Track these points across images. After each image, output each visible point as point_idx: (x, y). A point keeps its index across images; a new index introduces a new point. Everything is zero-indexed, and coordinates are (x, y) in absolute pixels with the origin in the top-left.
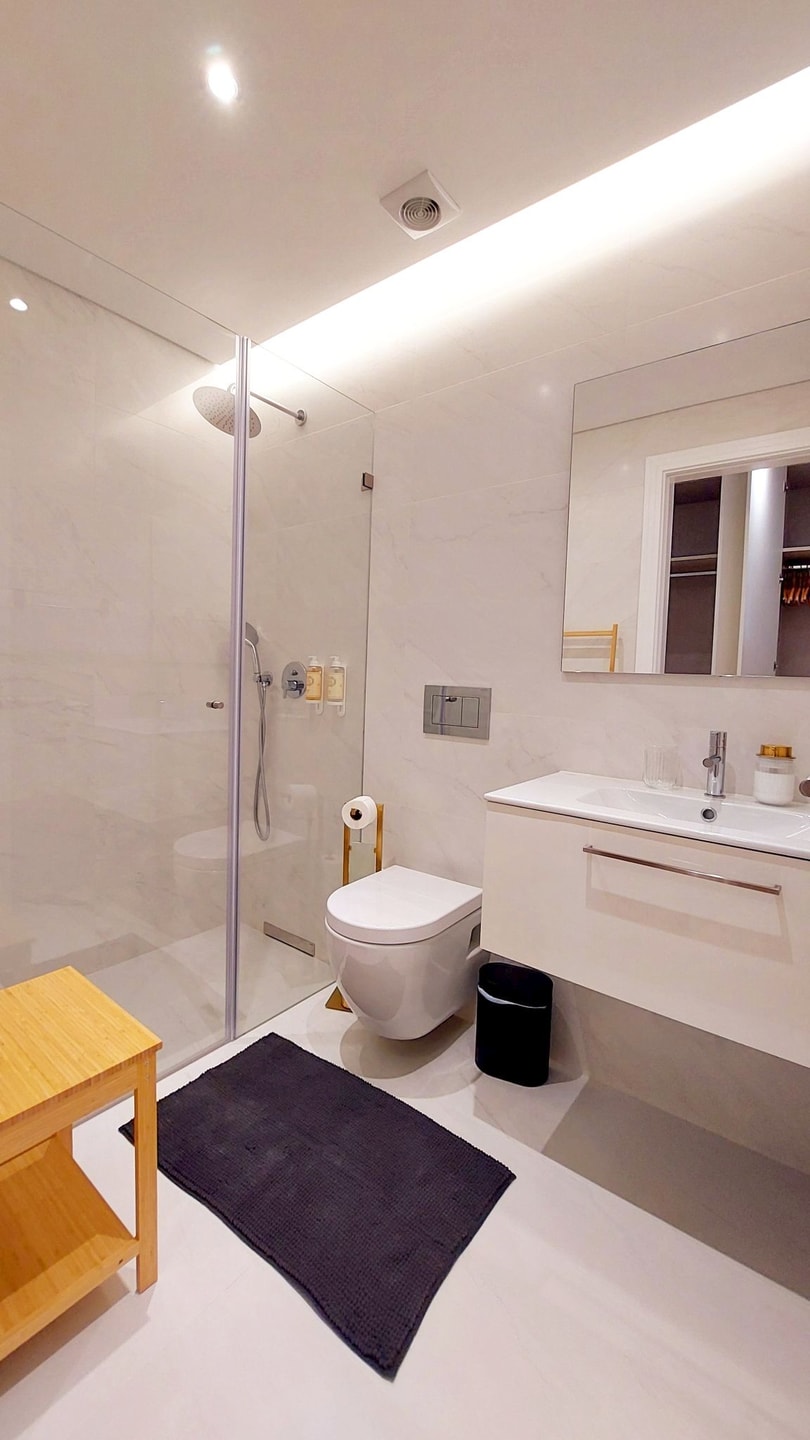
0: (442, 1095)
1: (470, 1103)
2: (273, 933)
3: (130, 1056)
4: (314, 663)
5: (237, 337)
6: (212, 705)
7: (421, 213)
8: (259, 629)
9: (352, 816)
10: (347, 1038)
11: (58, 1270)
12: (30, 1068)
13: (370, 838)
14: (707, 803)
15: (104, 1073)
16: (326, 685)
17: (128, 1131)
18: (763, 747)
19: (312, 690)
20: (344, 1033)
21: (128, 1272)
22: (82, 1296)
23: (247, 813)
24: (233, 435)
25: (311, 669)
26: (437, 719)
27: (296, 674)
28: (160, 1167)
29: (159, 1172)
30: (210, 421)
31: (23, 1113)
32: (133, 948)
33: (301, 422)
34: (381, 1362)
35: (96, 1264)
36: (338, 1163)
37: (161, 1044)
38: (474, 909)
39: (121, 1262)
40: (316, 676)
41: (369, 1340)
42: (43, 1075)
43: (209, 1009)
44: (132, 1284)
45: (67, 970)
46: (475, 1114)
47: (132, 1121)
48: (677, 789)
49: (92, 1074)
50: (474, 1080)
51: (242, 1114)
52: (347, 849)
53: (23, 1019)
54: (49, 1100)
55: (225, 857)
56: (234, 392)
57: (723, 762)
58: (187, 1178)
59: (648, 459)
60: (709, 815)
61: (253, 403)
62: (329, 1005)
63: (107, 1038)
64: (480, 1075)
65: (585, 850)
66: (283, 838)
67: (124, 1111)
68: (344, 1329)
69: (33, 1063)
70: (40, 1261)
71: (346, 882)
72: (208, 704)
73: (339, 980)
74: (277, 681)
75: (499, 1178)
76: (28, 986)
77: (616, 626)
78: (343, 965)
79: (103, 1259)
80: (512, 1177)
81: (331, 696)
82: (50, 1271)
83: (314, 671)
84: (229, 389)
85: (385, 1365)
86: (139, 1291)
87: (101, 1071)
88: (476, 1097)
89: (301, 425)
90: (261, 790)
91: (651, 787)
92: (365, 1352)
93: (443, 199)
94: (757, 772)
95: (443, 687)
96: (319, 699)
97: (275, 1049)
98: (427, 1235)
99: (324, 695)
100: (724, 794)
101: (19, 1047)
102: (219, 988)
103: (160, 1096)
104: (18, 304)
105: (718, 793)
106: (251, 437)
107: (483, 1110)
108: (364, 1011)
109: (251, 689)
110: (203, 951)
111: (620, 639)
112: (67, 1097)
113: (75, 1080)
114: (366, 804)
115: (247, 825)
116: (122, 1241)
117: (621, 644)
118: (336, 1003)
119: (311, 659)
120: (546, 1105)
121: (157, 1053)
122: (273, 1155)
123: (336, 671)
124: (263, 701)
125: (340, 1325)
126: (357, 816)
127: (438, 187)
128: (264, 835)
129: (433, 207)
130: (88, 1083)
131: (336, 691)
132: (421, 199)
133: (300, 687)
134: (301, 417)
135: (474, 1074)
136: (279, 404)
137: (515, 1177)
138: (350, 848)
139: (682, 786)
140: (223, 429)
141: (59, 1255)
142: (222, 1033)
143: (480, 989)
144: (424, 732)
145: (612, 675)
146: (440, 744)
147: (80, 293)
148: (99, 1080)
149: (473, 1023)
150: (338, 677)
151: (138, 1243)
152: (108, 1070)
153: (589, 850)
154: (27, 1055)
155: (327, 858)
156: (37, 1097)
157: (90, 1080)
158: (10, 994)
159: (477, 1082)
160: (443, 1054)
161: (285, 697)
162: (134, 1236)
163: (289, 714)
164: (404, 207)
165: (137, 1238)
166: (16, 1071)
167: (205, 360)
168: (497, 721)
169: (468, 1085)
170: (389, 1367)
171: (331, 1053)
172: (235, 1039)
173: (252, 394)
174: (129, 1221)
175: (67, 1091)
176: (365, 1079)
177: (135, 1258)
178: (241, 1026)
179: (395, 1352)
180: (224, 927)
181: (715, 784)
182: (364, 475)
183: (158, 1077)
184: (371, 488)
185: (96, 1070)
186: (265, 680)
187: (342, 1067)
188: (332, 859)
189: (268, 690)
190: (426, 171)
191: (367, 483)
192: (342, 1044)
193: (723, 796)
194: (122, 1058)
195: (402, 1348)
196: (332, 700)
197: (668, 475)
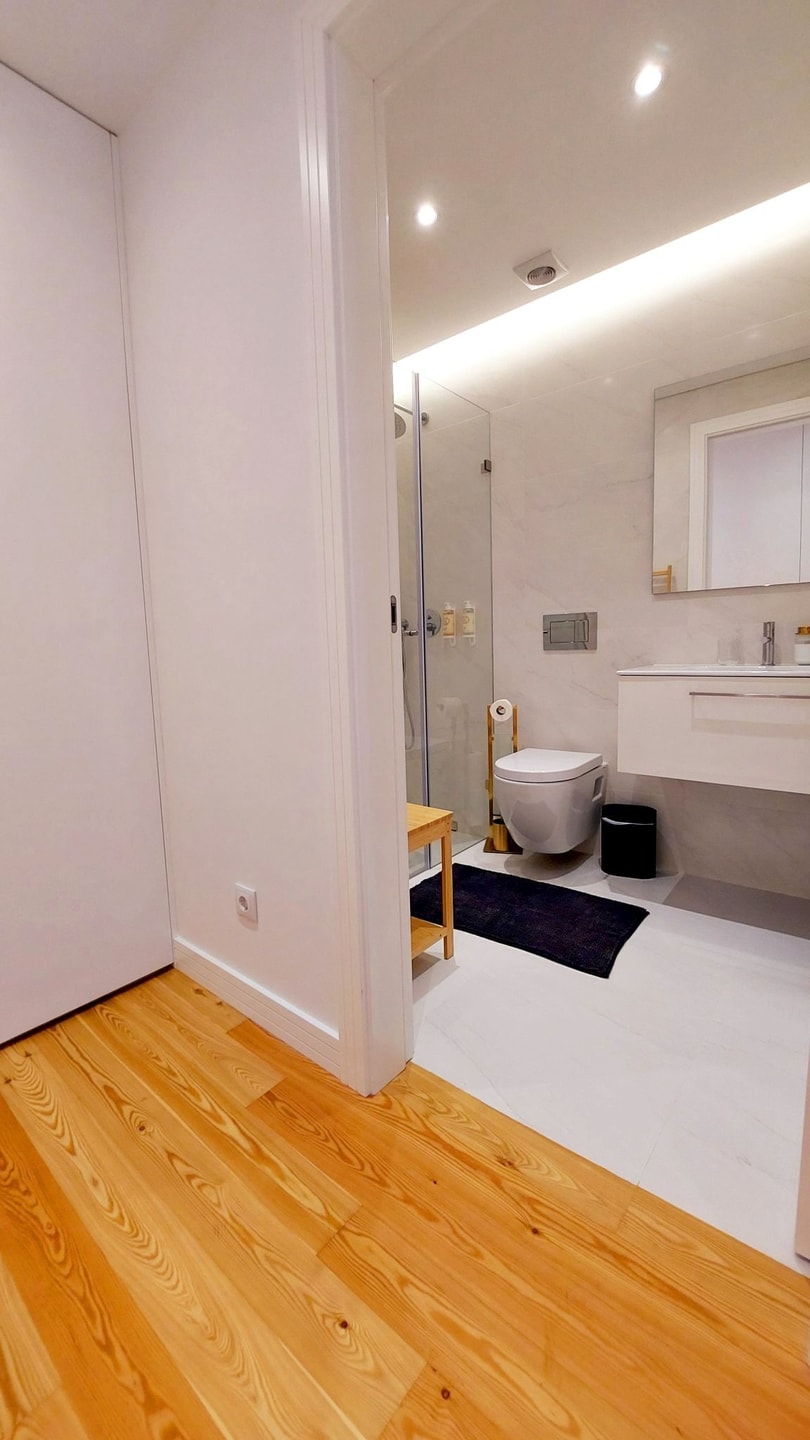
0: (586, 885)
1: (607, 887)
4: (447, 609)
7: (542, 275)
9: (497, 712)
10: (507, 864)
13: (509, 729)
16: (459, 624)
18: (800, 628)
19: (449, 627)
20: (504, 862)
25: (444, 613)
27: (430, 618)
33: (425, 422)
38: (597, 765)
40: (449, 618)
44: (441, 955)
46: (612, 892)
57: (773, 643)
59: (692, 426)
62: (485, 851)
64: (607, 876)
65: (689, 694)
77: (670, 567)
80: (647, 913)
81: (466, 631)
83: (447, 614)
86: (447, 958)
89: (425, 424)
91: (723, 665)
93: (559, 264)
94: (797, 646)
95: (558, 615)
96: (453, 634)
99: (457, 631)
100: (774, 663)
111: (674, 578)
114: (507, 703)
117: (675, 581)
119: (445, 605)
123: (467, 612)
126: (501, 712)
127: (556, 258)
129: (551, 269)
131: (470, 627)
132: (543, 266)
134: (424, 418)
137: (649, 913)
142: (423, 865)
143: (605, 819)
144: (545, 650)
146: (559, 656)
150: (470, 615)
151: (446, 929)
153: (693, 693)
164: (531, 272)
165: (445, 925)
168: (603, 635)
169: (602, 880)
177: (443, 939)
182: (485, 462)
184: (490, 471)
187: (513, 875)
190: (550, 251)
191: (487, 467)
196: (468, 634)
197: (709, 438)
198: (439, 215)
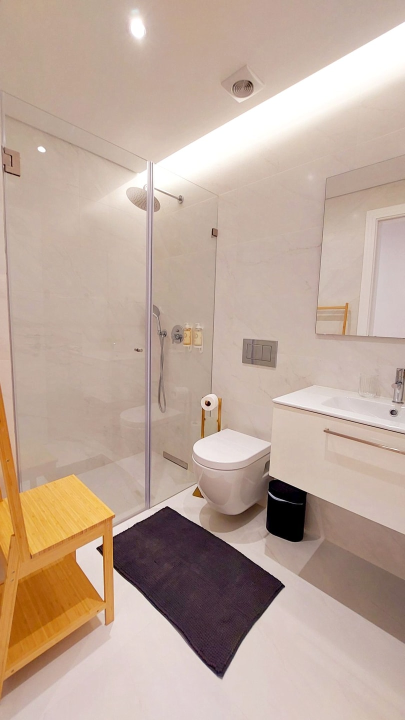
0: (249, 543)
1: (263, 548)
2: (167, 457)
3: (101, 521)
4: (187, 327)
5: (148, 162)
6: (137, 350)
7: (243, 89)
8: (160, 308)
9: (206, 404)
10: (203, 511)
11: (70, 612)
12: (56, 524)
13: (215, 416)
14: (393, 406)
15: (89, 528)
16: (193, 338)
17: (100, 549)
19: (186, 340)
20: (201, 509)
21: (101, 616)
22: (82, 624)
23: (155, 398)
24: (146, 210)
25: (186, 329)
26: (250, 356)
27: (179, 331)
28: (115, 567)
29: (114, 569)
30: (135, 204)
31: (53, 545)
32: (102, 462)
33: (180, 202)
34: (216, 669)
35: (87, 611)
36: (198, 573)
37: (114, 515)
38: (267, 453)
39: (98, 611)
40: (188, 333)
41: (211, 659)
42: (62, 528)
43: (138, 493)
44: (103, 620)
45: (72, 476)
46: (266, 554)
47: (102, 545)
48: (377, 397)
49: (84, 529)
50: (265, 537)
51: (153, 545)
52: (203, 419)
53: (53, 500)
54: (64, 540)
55: (144, 421)
56: (146, 189)
57: (403, 384)
58: (127, 574)
59: (368, 212)
60: (394, 413)
61: (156, 194)
62: (194, 495)
63: (90, 511)
64: (268, 534)
65: (324, 431)
66: (172, 412)
67: (99, 542)
68: (199, 652)
69: (58, 522)
70: (62, 608)
71: (203, 436)
72: (135, 349)
73: (198, 483)
74: (169, 334)
75: (276, 587)
76: (55, 483)
77: (347, 304)
78: (200, 478)
79: (90, 609)
80: (283, 586)
81: (196, 343)
82: (66, 612)
83: (187, 330)
84: (144, 188)
85: (218, 671)
86: (106, 624)
87: (87, 527)
88: (266, 546)
89: (181, 203)
90: (161, 388)
91: (363, 396)
92: (209, 664)
93: (255, 80)
95: (253, 340)
96: (190, 344)
97: (168, 514)
98: (240, 611)
99: (192, 342)
100: (403, 401)
101: (51, 514)
102: (142, 483)
103: (114, 534)
104: (42, 149)
105: (399, 401)
106: (155, 211)
107: (269, 552)
108: (211, 500)
109: (156, 338)
110: (134, 464)
111: (350, 311)
112: (72, 538)
113: (76, 531)
114: (213, 398)
115: (155, 406)
116: (99, 602)
117: (350, 315)
118: (197, 493)
119: (186, 324)
120: (301, 551)
121: (113, 519)
122: (167, 566)
123: (198, 331)
124: (162, 345)
125: (198, 650)
126: (208, 404)
127: (252, 73)
128: (163, 410)
129: (250, 84)
130: (82, 532)
131: (198, 341)
132: (243, 81)
133: (180, 338)
134: (180, 199)
135: (265, 534)
136: (170, 194)
137: (284, 586)
138: (205, 419)
139: (380, 396)
140: (141, 208)
141: (71, 606)
142: (143, 505)
143: (269, 493)
144: (243, 362)
145: (344, 335)
146: (251, 368)
147: (71, 142)
148: (87, 531)
149: (265, 508)
150: (199, 333)
151: (105, 604)
152: (90, 527)
153: (327, 431)
154: (55, 518)
155: (193, 423)
156: (59, 538)
157: (82, 531)
158: (46, 487)
159: (267, 537)
160: (250, 523)
161: (173, 343)
162: (104, 600)
163: (175, 351)
164: (234, 86)
165: (105, 601)
166: (50, 525)
167: (132, 171)
168: (280, 358)
169: (262, 539)
170: (220, 672)
171: (195, 518)
172: (150, 508)
173: (155, 189)
174: (101, 593)
175: (72, 536)
176: (212, 532)
177: (104, 610)
178: (153, 502)
179: (223, 665)
180: (144, 453)
181: (398, 394)
182: (213, 230)
183: (113, 526)
184: (216, 236)
185: (85, 526)
186: (163, 334)
187: (200, 525)
188: (196, 424)
189: (165, 339)
190: (246, 65)
191: (214, 233)
192: (200, 514)
193: (402, 403)
194: (97, 522)
195: (227, 663)
196: (196, 345)
197: (379, 221)
198: (147, 28)
